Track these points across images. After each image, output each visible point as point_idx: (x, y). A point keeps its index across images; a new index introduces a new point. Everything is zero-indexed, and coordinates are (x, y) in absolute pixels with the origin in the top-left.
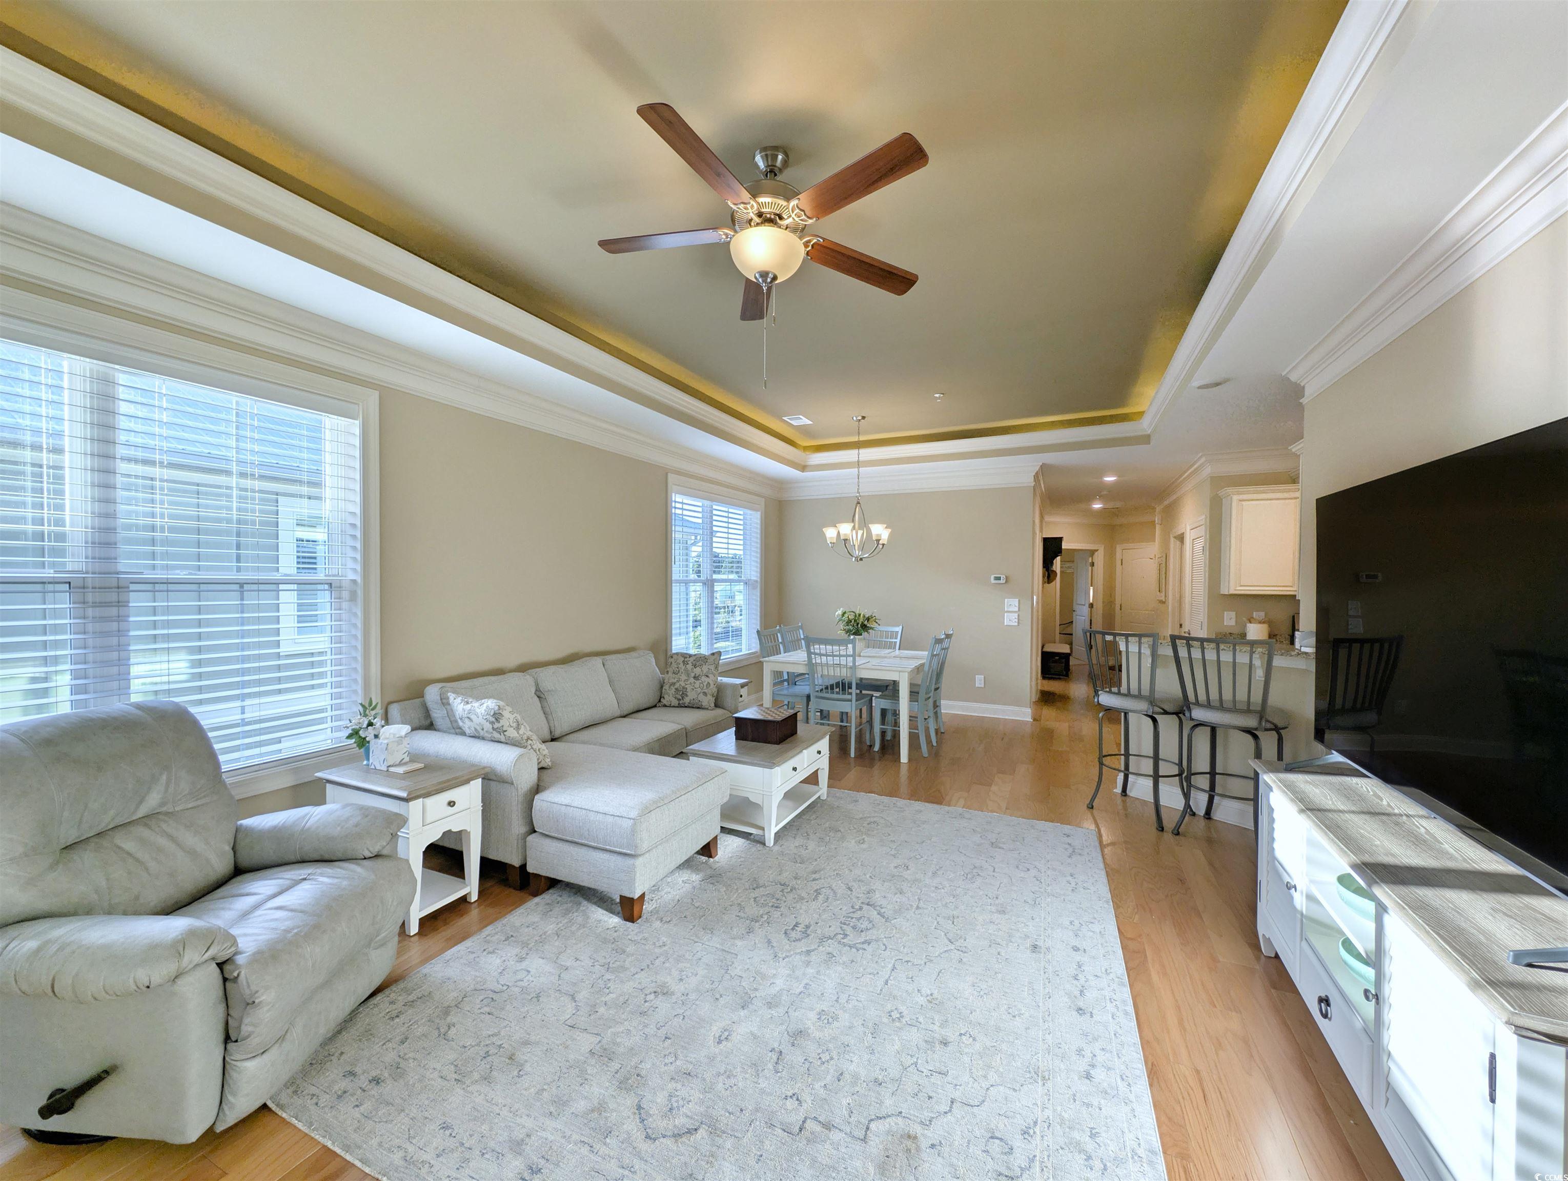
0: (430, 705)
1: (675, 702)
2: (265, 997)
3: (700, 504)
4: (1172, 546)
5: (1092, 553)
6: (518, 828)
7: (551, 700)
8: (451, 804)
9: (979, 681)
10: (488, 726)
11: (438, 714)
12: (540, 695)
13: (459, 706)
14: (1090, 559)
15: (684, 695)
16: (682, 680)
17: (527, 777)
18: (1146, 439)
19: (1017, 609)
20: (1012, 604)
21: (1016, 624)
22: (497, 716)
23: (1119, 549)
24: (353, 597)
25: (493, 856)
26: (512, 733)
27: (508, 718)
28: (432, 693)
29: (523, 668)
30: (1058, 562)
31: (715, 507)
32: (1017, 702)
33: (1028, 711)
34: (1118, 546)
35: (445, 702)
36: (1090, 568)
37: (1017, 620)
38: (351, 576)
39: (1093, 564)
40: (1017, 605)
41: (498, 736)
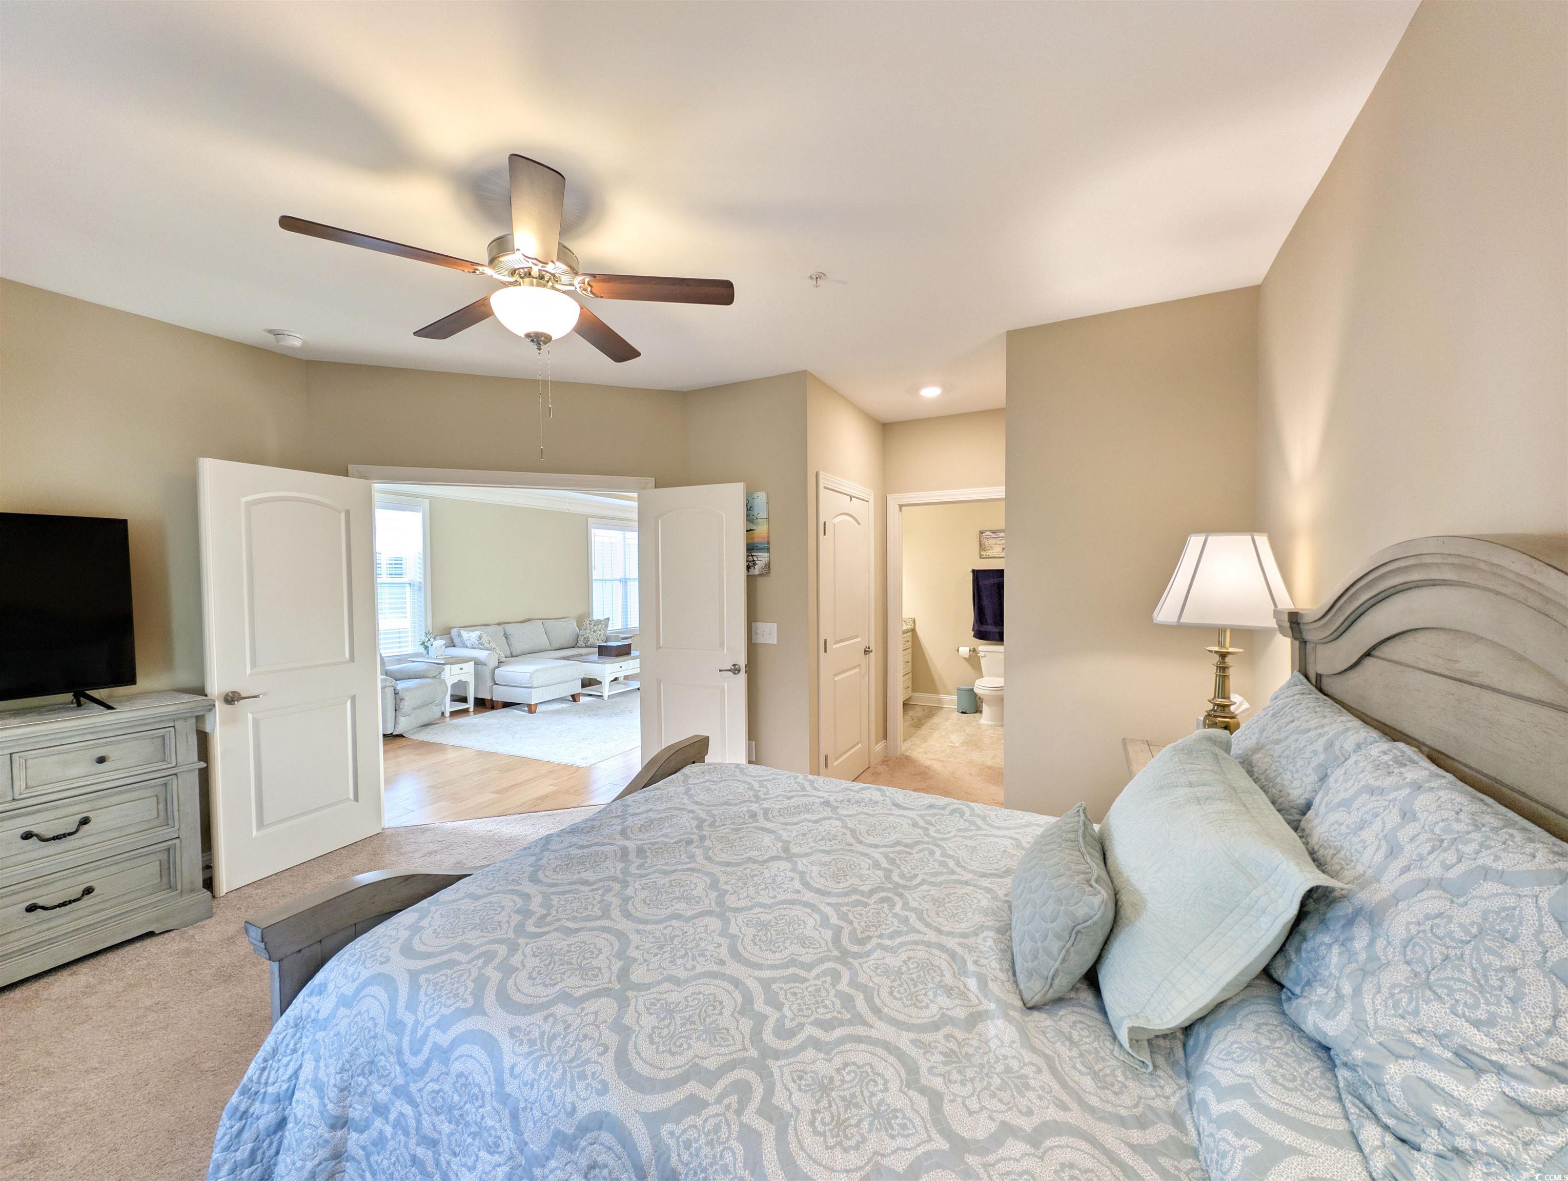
0: (454, 637)
1: (583, 645)
2: (407, 698)
6: (489, 683)
7: (511, 639)
8: (461, 669)
10: (477, 642)
11: (456, 641)
12: (506, 636)
13: (465, 634)
15: (588, 640)
16: (588, 633)
17: (493, 663)
22: (480, 637)
24: (420, 589)
25: (480, 696)
26: (487, 645)
27: (485, 639)
28: (454, 632)
29: (499, 624)
35: (460, 636)
38: (419, 580)
41: (480, 646)
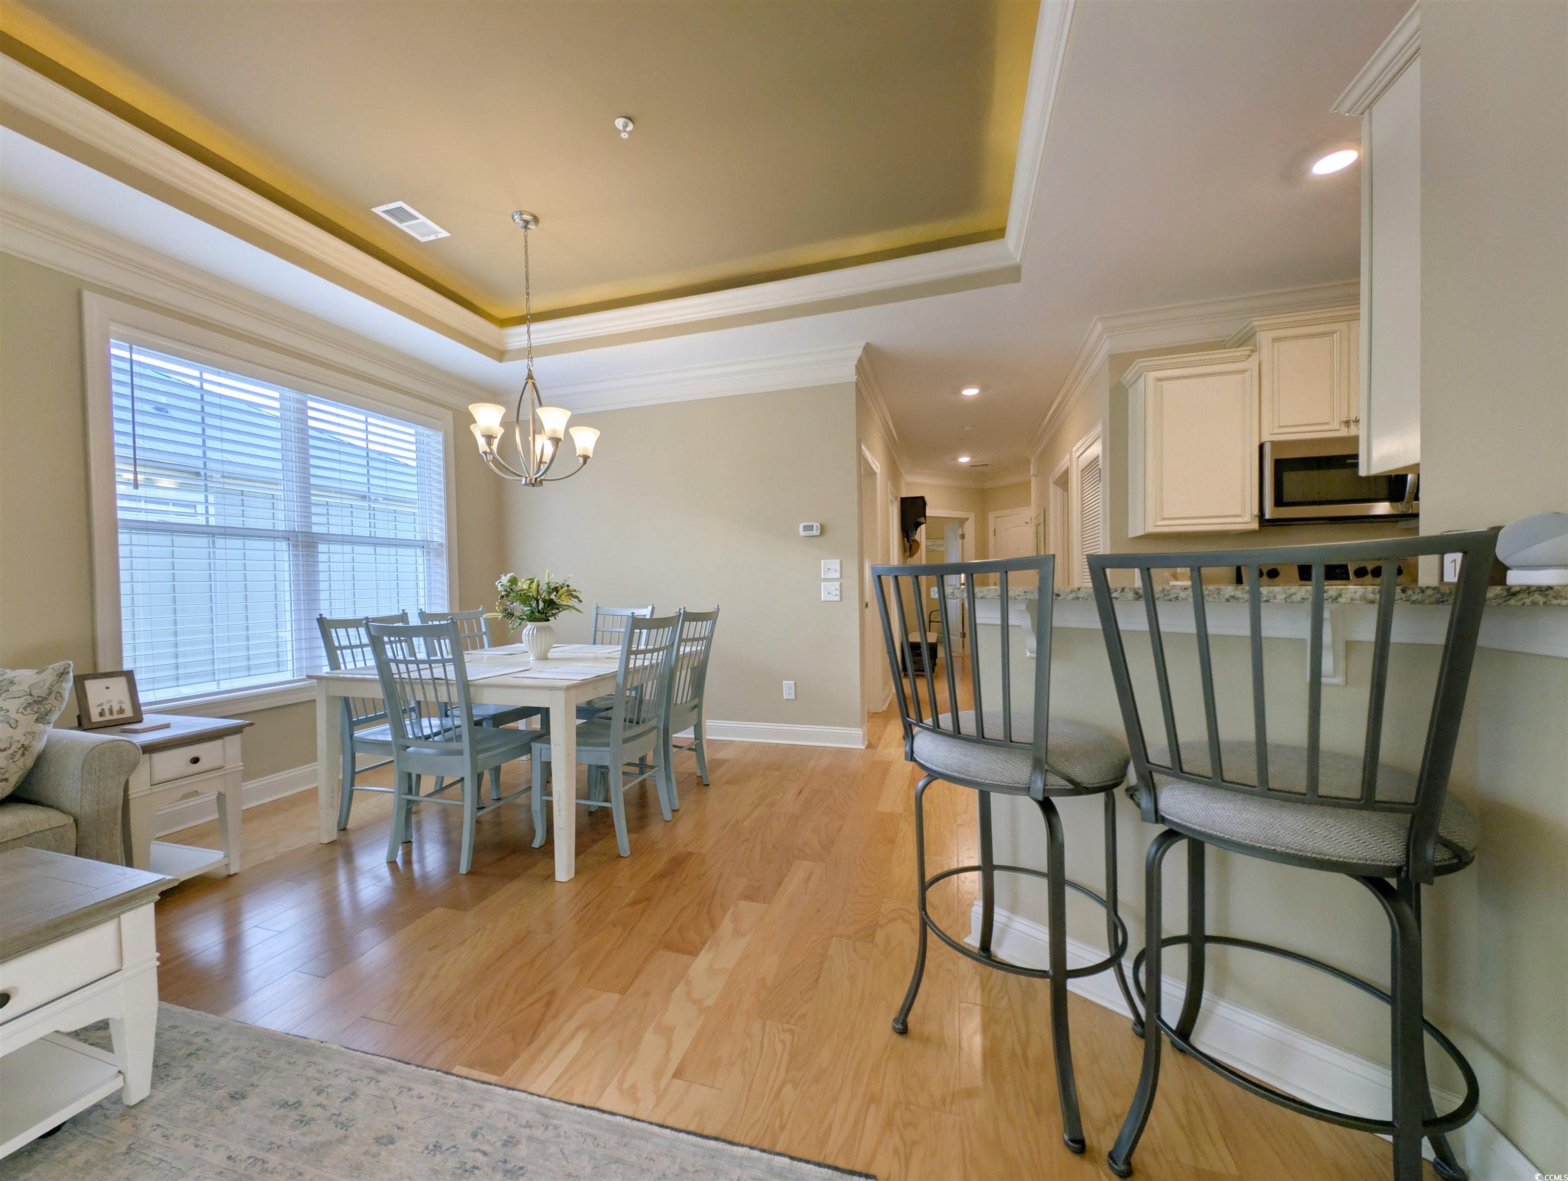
3: (276, 395)
4: (1052, 497)
5: (962, 522)
9: (788, 689)
14: (960, 530)
18: (1012, 274)
19: (838, 575)
20: (831, 567)
21: (838, 598)
23: (991, 516)
30: (921, 534)
31: (310, 404)
32: (844, 722)
33: (859, 732)
34: (990, 514)
36: (960, 541)
37: (838, 593)
39: (963, 537)
40: (838, 569)
